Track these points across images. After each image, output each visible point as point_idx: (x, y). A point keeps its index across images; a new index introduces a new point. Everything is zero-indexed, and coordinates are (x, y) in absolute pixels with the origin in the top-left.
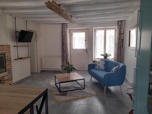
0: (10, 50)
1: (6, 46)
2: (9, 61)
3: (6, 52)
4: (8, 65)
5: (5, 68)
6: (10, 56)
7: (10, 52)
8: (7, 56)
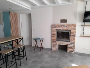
0: (75, 28)
1: (72, 25)
2: (73, 35)
3: (72, 30)
4: (71, 38)
5: (69, 39)
6: (75, 33)
7: (75, 30)
8: (72, 32)
